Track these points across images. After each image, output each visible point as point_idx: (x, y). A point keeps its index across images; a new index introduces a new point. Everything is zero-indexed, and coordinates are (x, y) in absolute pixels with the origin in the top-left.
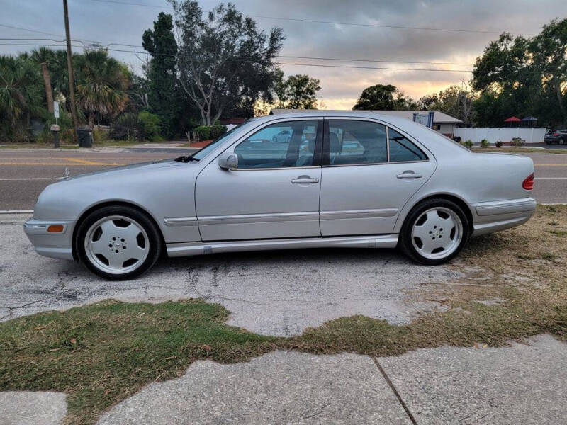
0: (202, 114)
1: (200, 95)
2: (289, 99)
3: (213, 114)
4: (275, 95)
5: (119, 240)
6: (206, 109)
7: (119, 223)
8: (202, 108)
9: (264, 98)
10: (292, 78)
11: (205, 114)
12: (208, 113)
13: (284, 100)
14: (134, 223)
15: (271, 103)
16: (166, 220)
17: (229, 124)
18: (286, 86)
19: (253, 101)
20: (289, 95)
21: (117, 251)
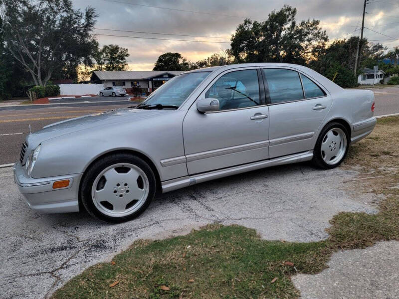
0: (34, 76)
1: (28, 61)
2: (105, 64)
3: (43, 77)
4: (94, 60)
5: (122, 186)
6: (36, 72)
7: (121, 170)
8: (32, 72)
9: (85, 62)
10: (106, 47)
11: (36, 77)
12: (39, 75)
13: (101, 64)
14: (133, 168)
15: (91, 66)
16: (162, 162)
17: (61, 84)
18: (101, 53)
19: (76, 65)
20: (104, 60)
21: (121, 196)
